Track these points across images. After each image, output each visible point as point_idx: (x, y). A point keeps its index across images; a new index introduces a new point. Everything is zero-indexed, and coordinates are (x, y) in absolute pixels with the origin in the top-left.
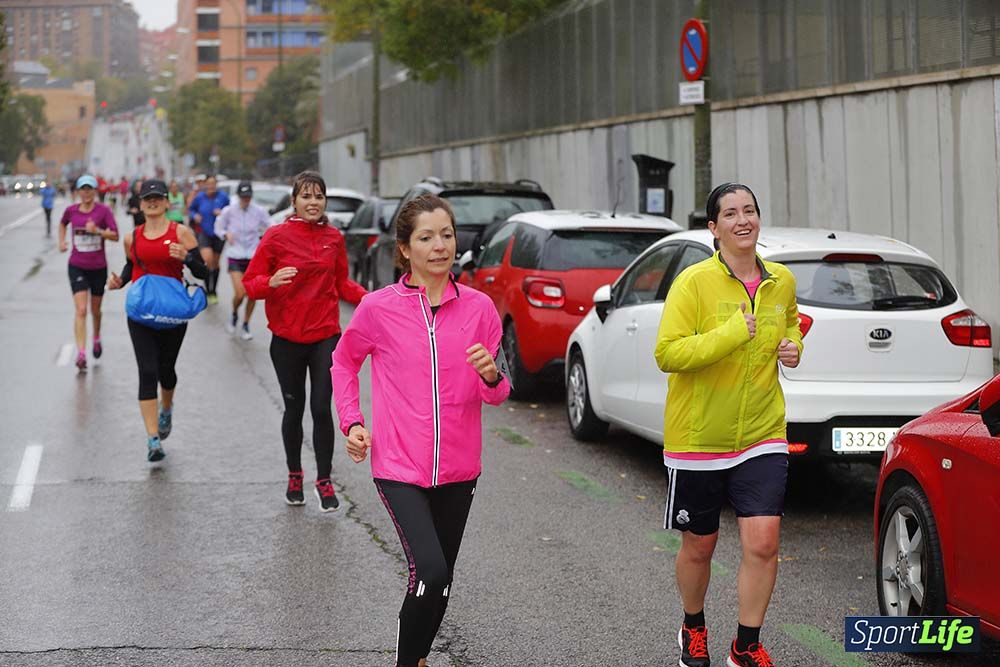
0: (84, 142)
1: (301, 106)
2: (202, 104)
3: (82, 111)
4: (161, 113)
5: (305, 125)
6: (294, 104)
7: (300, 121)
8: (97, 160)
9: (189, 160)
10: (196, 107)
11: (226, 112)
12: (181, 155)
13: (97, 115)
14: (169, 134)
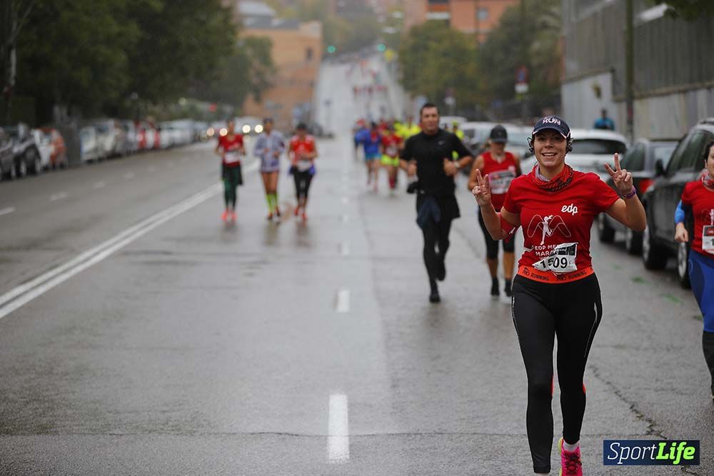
0: (312, 85)
1: (536, 46)
2: (433, 45)
3: (309, 53)
4: (390, 55)
5: (541, 66)
6: (527, 44)
7: (535, 62)
8: (328, 103)
9: (421, 101)
10: (426, 48)
11: (457, 52)
12: (413, 97)
13: (325, 57)
14: (401, 76)
